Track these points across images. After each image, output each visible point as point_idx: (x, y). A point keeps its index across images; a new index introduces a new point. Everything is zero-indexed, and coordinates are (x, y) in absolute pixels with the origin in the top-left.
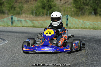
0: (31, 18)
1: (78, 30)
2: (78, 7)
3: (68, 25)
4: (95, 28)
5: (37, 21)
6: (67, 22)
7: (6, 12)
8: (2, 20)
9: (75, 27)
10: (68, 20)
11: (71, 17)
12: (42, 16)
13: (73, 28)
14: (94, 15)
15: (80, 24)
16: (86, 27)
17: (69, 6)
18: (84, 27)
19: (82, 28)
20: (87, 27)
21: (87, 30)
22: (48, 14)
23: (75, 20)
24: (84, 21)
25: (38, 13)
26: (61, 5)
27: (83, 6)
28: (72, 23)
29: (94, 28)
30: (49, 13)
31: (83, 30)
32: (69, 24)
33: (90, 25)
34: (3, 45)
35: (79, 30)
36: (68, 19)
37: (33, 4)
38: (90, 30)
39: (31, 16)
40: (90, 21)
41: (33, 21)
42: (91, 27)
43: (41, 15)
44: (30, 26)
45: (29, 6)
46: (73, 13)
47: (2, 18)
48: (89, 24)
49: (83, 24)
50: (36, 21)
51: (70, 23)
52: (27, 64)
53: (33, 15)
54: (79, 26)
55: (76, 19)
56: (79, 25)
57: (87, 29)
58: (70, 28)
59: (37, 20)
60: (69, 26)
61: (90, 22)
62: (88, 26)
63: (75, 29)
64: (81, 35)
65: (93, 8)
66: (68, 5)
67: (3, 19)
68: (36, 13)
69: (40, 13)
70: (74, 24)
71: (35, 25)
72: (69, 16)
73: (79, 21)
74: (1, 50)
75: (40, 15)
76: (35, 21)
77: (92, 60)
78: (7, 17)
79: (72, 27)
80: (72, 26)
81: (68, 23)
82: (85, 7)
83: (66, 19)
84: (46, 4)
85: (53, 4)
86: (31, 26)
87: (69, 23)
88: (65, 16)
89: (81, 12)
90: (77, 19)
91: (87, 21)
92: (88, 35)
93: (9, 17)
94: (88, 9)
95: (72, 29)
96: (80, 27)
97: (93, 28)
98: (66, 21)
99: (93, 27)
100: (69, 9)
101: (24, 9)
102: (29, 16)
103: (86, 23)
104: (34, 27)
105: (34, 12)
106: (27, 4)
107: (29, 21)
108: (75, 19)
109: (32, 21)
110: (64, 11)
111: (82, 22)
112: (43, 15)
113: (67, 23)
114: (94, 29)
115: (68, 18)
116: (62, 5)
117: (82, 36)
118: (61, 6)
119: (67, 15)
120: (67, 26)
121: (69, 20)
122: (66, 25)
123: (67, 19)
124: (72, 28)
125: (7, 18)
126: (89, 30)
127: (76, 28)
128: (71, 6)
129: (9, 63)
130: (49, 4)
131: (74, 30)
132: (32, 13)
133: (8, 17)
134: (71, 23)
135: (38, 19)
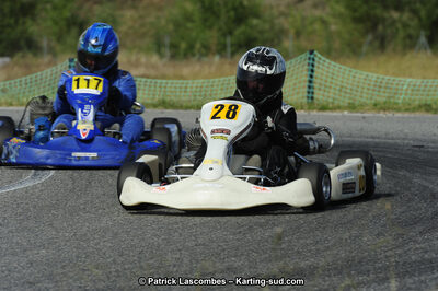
0: (154, 67)
1: (359, 114)
2: (357, 15)
3: (315, 96)
4: (434, 107)
5: (181, 81)
6: (310, 82)
7: (44, 43)
8: (28, 77)
9: (346, 105)
10: (315, 74)
11: (328, 61)
12: (199, 60)
13: (339, 108)
14: (425, 49)
15: (365, 90)
16: (392, 100)
17: (318, 13)
18: (385, 103)
19: (375, 105)
20: (400, 101)
21: (399, 115)
22: (229, 50)
23: (347, 72)
24: (387, 77)
25: (183, 45)
26: (282, 8)
27: (379, 11)
28: (333, 86)
29: (429, 106)
30: (232, 45)
31: (382, 114)
32: (321, 92)
33: (409, 92)
34: (34, 187)
35: (364, 118)
36: (315, 69)
37: (160, 9)
38: (412, 115)
39: (155, 59)
40: (410, 76)
41: (164, 81)
42: (417, 103)
43: (198, 56)
44: (150, 101)
45: (141, 17)
46: (337, 44)
47: (28, 69)
48: (405, 87)
49: (382, 90)
50: (175, 81)
51: (326, 86)
52: (141, 267)
53: (161, 55)
54: (363, 100)
55: (349, 69)
56: (364, 95)
57: (398, 110)
58: (323, 108)
59: (182, 78)
60: (320, 97)
61: (409, 80)
62: (402, 97)
63: (346, 113)
64: (373, 137)
65: (420, 19)
66: (315, 6)
67: (31, 73)
68: (174, 46)
69: (191, 47)
70: (340, 90)
71: (173, 98)
72: (319, 55)
73: (363, 77)
74: (28, 209)
75: (194, 55)
76: (170, 81)
77: (422, 246)
78: (50, 64)
79: (333, 103)
80: (330, 100)
81: (316, 86)
82: (386, 15)
83: (306, 67)
84: (218, 4)
85: (246, 3)
86: (155, 101)
87: (320, 84)
88: (303, 56)
89: (370, 37)
90: (355, 67)
91: (398, 76)
92: (403, 136)
93: (59, 66)
94: (399, 25)
95: (335, 114)
96: (368, 102)
97: (426, 105)
98: (308, 78)
99: (424, 102)
100: (317, 26)
101: (123, 28)
102: (143, 60)
103: (394, 86)
104: (166, 108)
105: (167, 41)
106: (134, 7)
107: (144, 80)
108: (343, 67)
109: (159, 81)
110: (298, 34)
111: (374, 79)
112: (206, 55)
113: (309, 87)
114: (427, 111)
115: (316, 64)
116: (288, 6)
117: (377, 140)
118: (282, 14)
119: (311, 52)
120: (312, 98)
121: (320, 71)
122: (306, 94)
123: (312, 71)
124: (330, 106)
125: (49, 71)
126: (406, 115)
127: (352, 107)
128: (328, 9)
129: (63, 267)
130: (230, 5)
131: (344, 116)
132: (158, 47)
133: (55, 64)
134: (328, 84)
135: (186, 71)
